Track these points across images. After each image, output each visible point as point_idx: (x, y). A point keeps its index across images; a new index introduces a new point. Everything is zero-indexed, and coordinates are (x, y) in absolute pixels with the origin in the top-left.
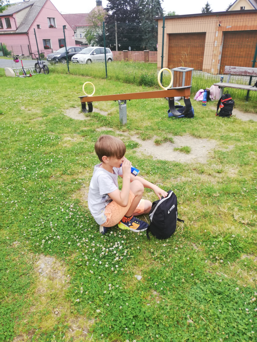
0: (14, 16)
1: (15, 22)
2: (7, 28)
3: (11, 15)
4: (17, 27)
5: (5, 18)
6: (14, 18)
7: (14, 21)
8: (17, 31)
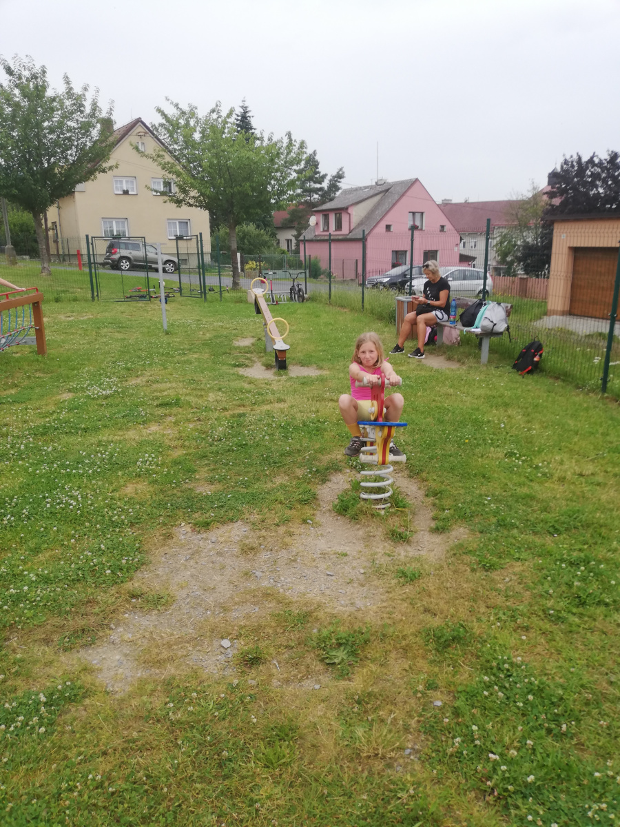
0: (350, 210)
1: (350, 219)
2: (336, 230)
3: (345, 209)
4: (351, 229)
5: (336, 214)
6: (349, 214)
7: (348, 218)
8: (350, 236)
